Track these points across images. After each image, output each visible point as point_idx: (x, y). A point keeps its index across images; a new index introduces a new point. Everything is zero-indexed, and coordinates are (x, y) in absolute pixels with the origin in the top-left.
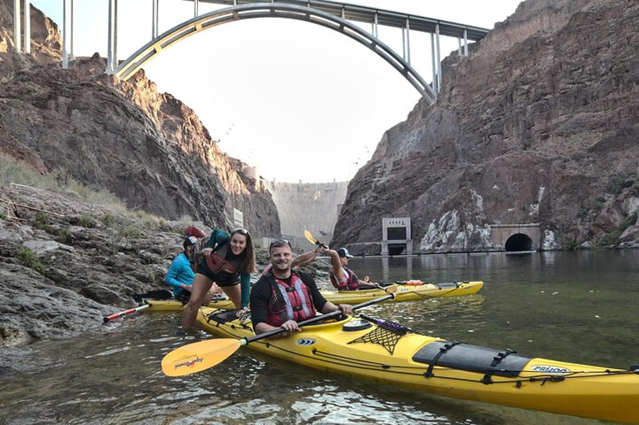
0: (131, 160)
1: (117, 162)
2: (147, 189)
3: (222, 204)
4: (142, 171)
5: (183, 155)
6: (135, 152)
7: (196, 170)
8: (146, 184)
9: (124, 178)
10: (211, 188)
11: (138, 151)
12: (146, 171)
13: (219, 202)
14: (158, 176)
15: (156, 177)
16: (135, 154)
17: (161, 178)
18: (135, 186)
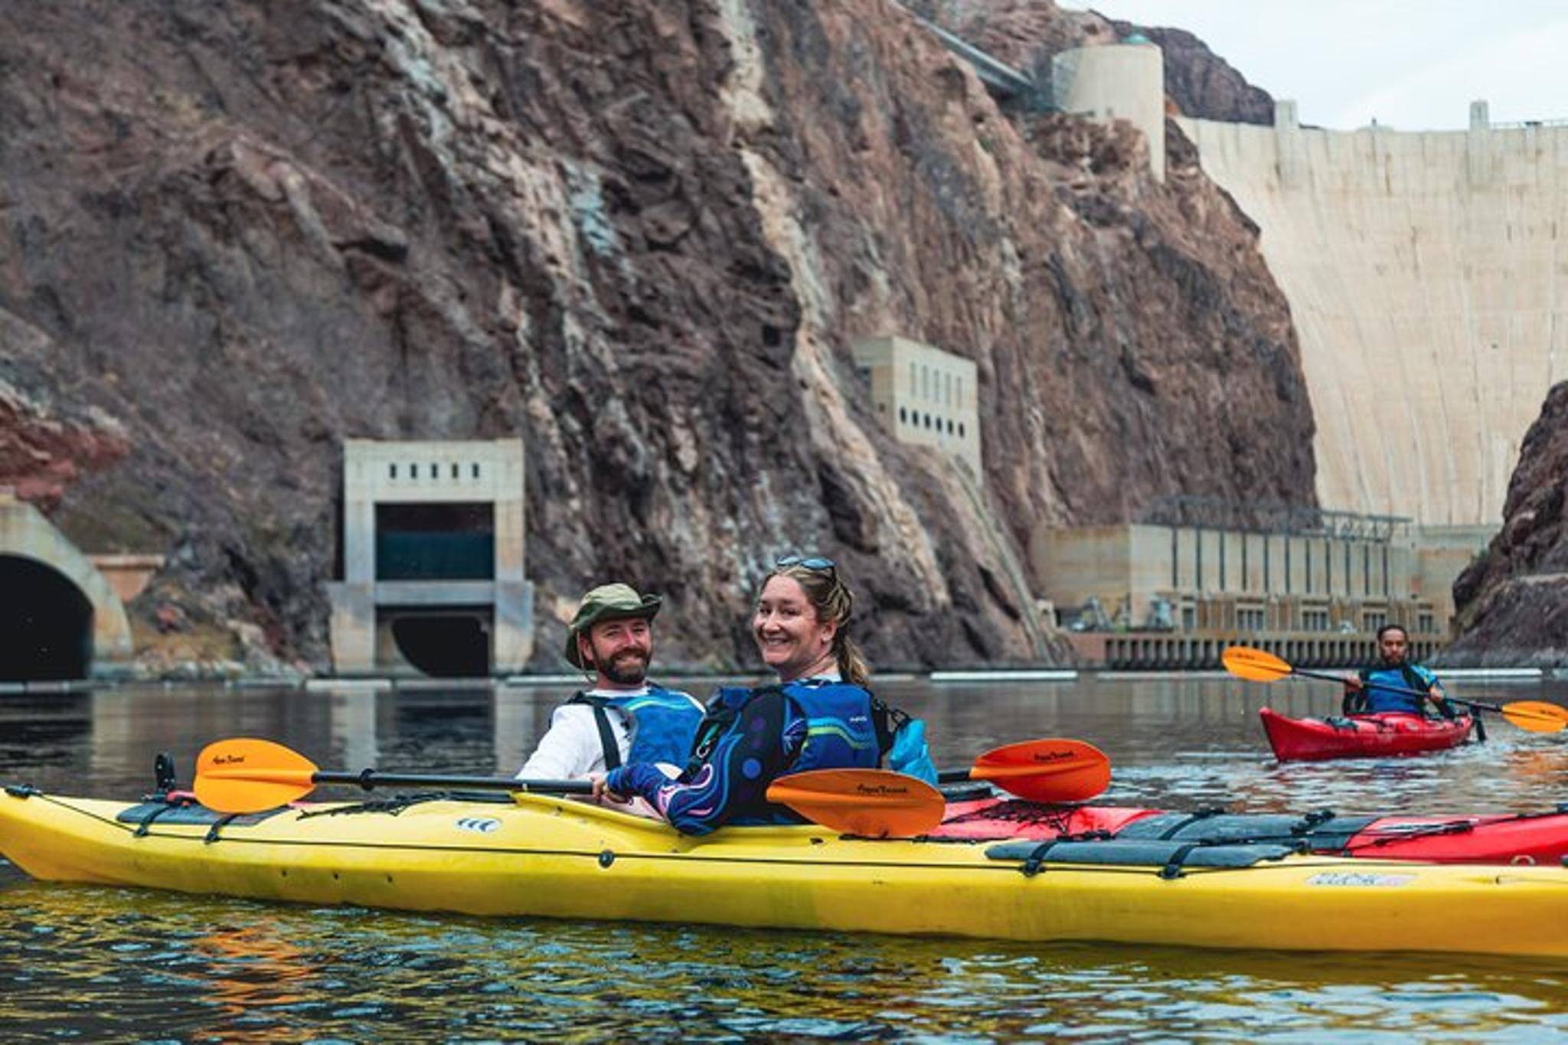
0: (169, 98)
1: (86, 118)
2: (230, 261)
3: (779, 321)
4: (210, 158)
5: (536, 26)
6: (195, 46)
7: (612, 113)
8: (225, 234)
9: (112, 206)
10: (708, 219)
11: (210, 43)
12: (230, 157)
13: (755, 302)
14: (293, 181)
15: (281, 187)
16: (195, 64)
17: (313, 188)
18: (164, 244)
